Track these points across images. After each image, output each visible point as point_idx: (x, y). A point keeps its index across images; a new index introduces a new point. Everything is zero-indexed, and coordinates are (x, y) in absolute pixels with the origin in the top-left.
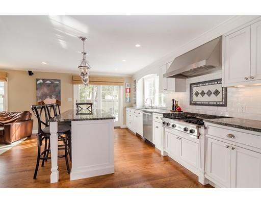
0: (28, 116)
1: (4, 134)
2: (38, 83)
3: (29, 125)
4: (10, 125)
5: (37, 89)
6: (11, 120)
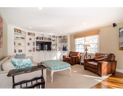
0: (113, 58)
1: (97, 68)
2: (120, 31)
3: (114, 64)
4: (101, 63)
5: (120, 36)
6: (101, 59)
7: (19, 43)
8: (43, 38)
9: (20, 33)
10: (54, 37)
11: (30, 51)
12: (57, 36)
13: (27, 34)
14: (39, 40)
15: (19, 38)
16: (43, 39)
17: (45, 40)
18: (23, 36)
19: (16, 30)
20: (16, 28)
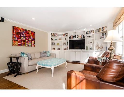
7: (57, 44)
8: (75, 36)
9: (57, 36)
10: (89, 32)
11: (65, 49)
12: (93, 31)
13: (62, 35)
14: (72, 39)
15: (56, 40)
16: (75, 38)
17: (77, 38)
18: (60, 38)
19: (53, 34)
20: (53, 33)
